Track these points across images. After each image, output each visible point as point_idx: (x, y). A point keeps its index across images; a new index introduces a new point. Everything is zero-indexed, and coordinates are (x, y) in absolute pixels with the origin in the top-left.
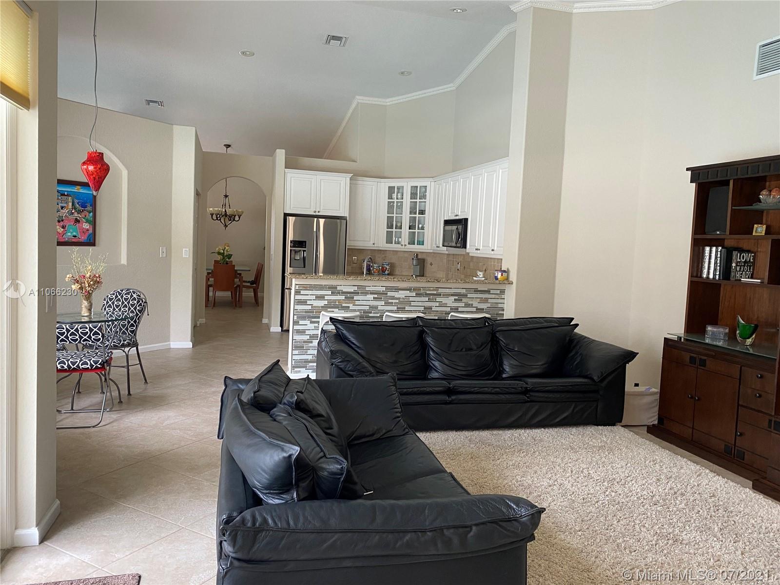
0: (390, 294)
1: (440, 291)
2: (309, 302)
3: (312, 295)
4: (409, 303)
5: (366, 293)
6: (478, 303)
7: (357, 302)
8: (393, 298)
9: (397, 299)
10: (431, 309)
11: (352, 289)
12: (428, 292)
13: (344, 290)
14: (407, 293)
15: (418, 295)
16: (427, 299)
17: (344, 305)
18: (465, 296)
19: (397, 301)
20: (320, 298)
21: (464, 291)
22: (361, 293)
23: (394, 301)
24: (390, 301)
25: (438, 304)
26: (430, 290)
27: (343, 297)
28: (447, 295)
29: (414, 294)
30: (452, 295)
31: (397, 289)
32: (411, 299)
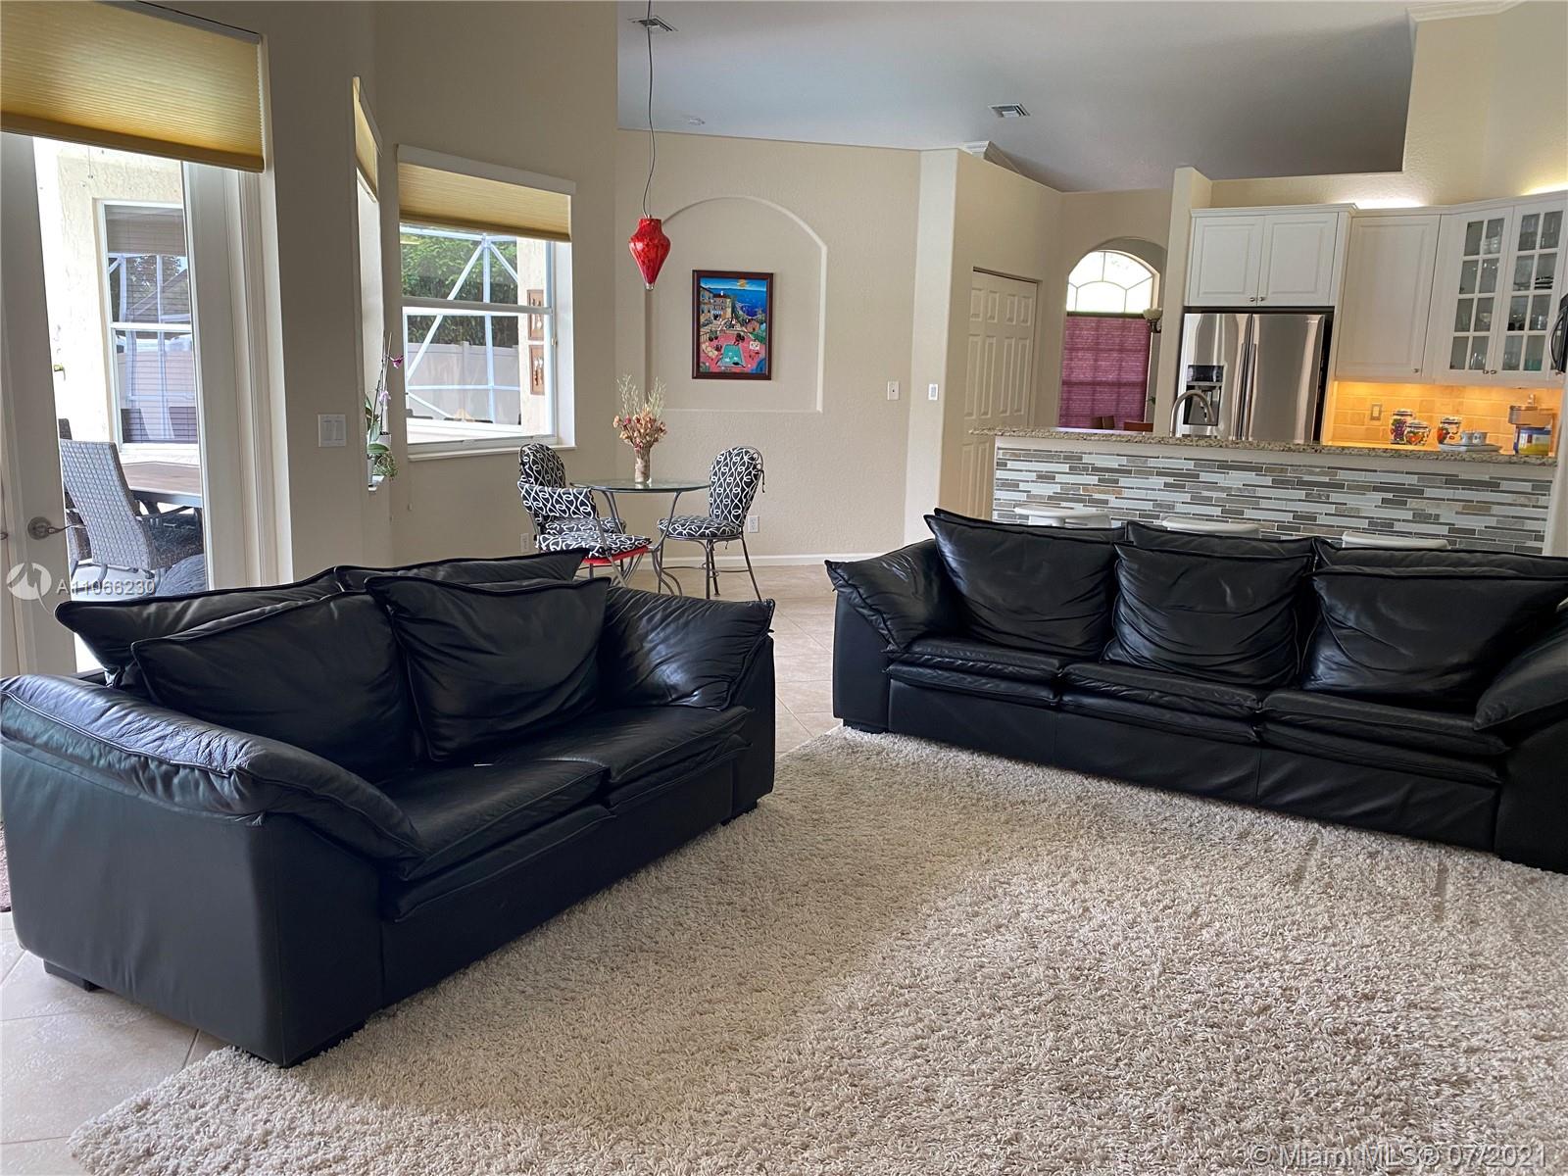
0: (1204, 477)
1: (1342, 475)
2: (1022, 486)
3: (1030, 471)
4: (1254, 502)
5: (1146, 473)
6: (1457, 513)
7: (1126, 493)
8: (1213, 486)
9: (1222, 489)
10: (1315, 519)
11: (1113, 463)
12: (1306, 478)
13: (1099, 464)
14: (1251, 477)
15: (1279, 483)
16: (1302, 494)
17: (1096, 496)
18: (1417, 492)
19: (1224, 495)
20: (1046, 477)
21: (1413, 480)
22: (1137, 472)
23: (1214, 495)
24: (1206, 493)
25: (1332, 509)
26: (1312, 473)
27: (1094, 480)
28: (1361, 488)
29: (1268, 481)
30: (1376, 489)
31: (1225, 466)
32: (1260, 492)
